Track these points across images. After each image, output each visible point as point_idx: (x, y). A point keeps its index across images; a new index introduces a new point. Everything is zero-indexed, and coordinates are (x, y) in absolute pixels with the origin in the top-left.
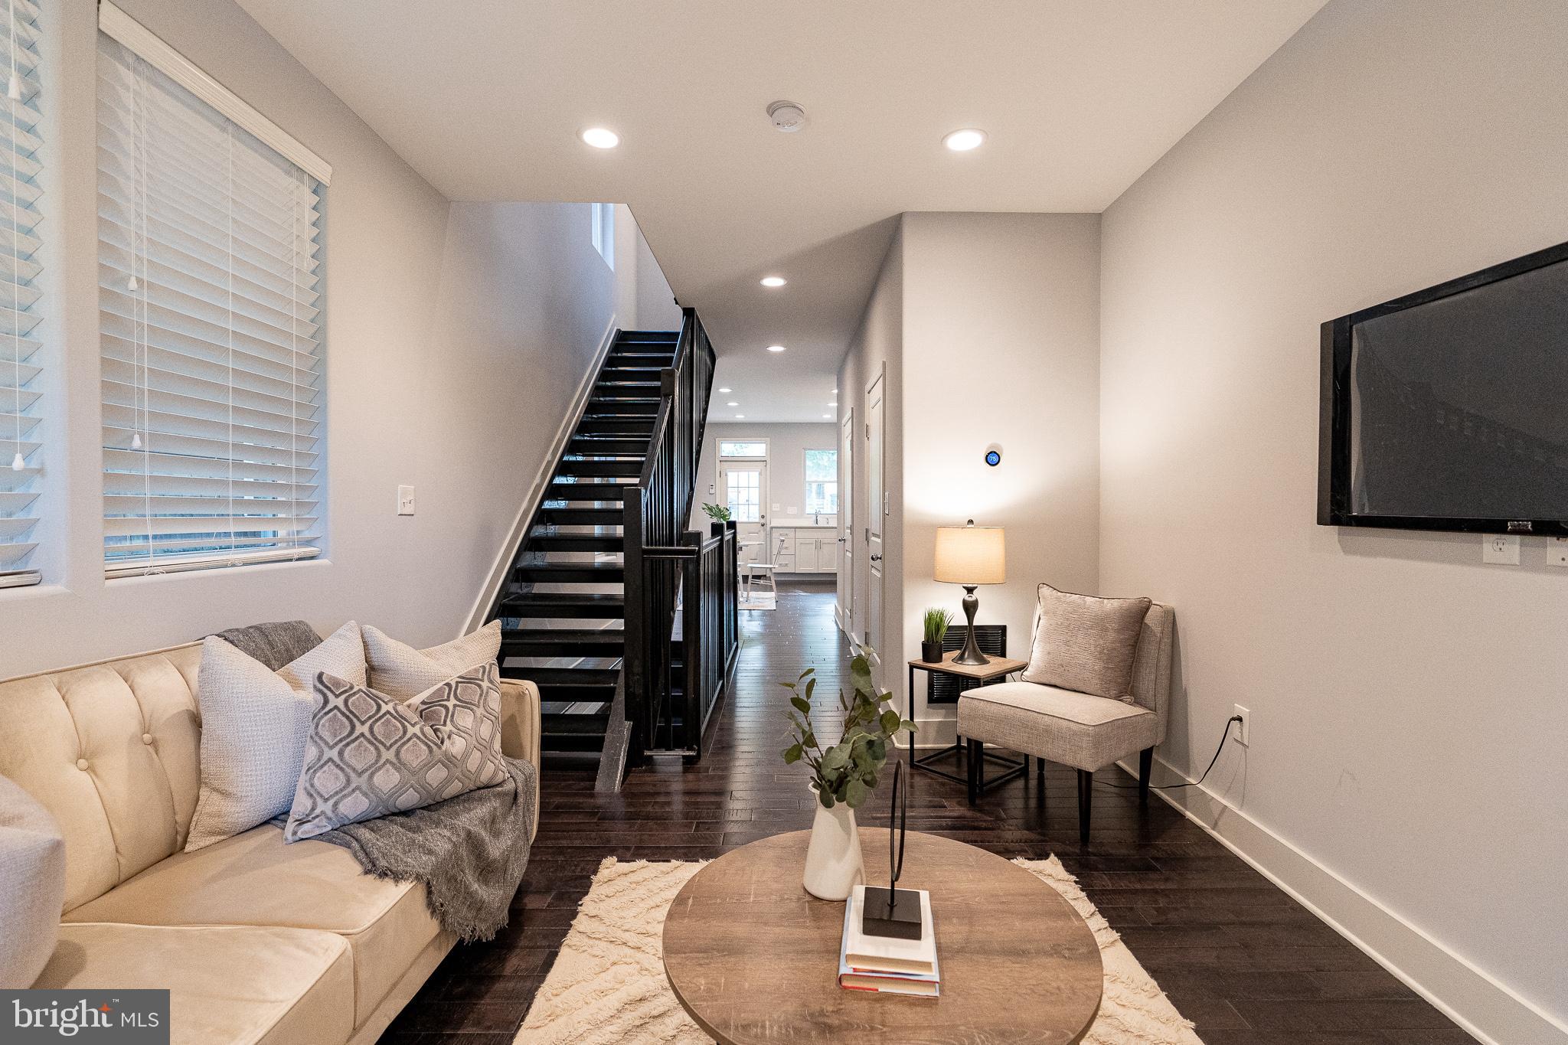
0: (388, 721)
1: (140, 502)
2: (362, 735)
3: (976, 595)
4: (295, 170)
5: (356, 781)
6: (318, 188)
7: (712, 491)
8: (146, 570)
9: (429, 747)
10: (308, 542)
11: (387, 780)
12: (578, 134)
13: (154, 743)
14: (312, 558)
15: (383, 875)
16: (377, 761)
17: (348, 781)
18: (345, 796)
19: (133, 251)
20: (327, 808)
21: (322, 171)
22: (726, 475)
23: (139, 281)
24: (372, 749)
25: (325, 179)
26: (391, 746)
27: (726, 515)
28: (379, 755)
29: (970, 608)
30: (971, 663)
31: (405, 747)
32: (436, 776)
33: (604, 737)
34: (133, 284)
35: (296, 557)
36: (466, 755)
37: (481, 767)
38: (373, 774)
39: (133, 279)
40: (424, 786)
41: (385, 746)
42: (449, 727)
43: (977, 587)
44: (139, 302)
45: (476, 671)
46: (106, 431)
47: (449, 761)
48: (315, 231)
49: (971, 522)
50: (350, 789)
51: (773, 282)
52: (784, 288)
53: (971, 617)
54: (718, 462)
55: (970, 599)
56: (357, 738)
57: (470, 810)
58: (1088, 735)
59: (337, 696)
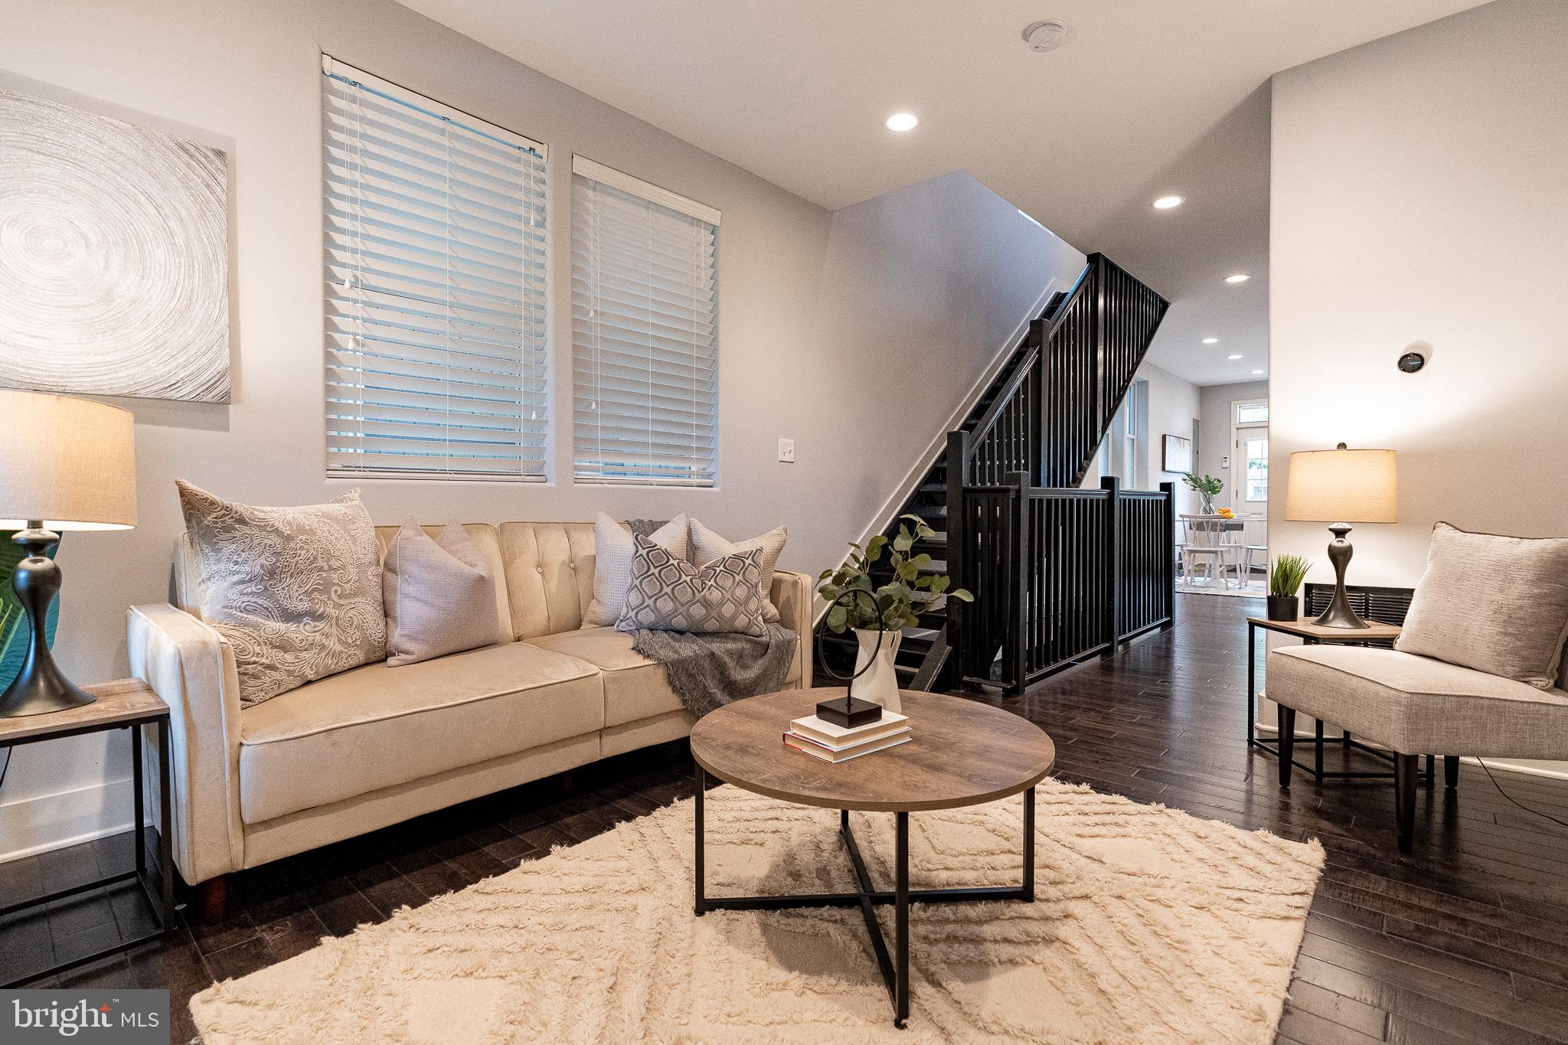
0: (671, 569)
1: (594, 441)
2: (653, 574)
3: (1348, 541)
4: (695, 221)
5: (648, 602)
6: (714, 230)
7: (1224, 465)
8: (598, 481)
9: (693, 590)
10: (709, 476)
11: (666, 606)
12: (883, 124)
13: (574, 569)
14: (711, 487)
15: (639, 652)
16: (659, 592)
17: (644, 601)
18: (641, 609)
19: (592, 295)
20: (632, 614)
21: (713, 216)
22: (1246, 444)
23: (596, 312)
24: (658, 583)
25: (717, 222)
26: (670, 585)
27: (1217, 487)
28: (662, 589)
29: (1340, 558)
30: (1340, 625)
31: (678, 587)
32: (698, 611)
33: (925, 656)
34: (592, 314)
35: (696, 484)
36: (721, 603)
37: (734, 617)
38: (657, 599)
39: (592, 311)
40: (688, 616)
41: (666, 584)
42: (712, 582)
43: (1350, 530)
44: (596, 324)
45: (747, 552)
46: (575, 400)
47: (706, 603)
48: (713, 259)
49: (1342, 446)
50: (644, 606)
51: (1168, 203)
52: (1183, 205)
53: (1340, 570)
54: (1233, 429)
55: (1339, 545)
56: (650, 576)
57: (724, 643)
58: (1399, 703)
59: (644, 549)
